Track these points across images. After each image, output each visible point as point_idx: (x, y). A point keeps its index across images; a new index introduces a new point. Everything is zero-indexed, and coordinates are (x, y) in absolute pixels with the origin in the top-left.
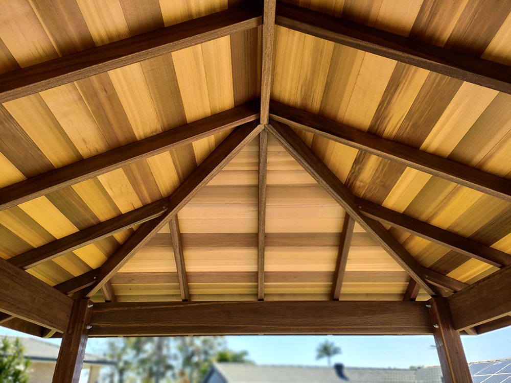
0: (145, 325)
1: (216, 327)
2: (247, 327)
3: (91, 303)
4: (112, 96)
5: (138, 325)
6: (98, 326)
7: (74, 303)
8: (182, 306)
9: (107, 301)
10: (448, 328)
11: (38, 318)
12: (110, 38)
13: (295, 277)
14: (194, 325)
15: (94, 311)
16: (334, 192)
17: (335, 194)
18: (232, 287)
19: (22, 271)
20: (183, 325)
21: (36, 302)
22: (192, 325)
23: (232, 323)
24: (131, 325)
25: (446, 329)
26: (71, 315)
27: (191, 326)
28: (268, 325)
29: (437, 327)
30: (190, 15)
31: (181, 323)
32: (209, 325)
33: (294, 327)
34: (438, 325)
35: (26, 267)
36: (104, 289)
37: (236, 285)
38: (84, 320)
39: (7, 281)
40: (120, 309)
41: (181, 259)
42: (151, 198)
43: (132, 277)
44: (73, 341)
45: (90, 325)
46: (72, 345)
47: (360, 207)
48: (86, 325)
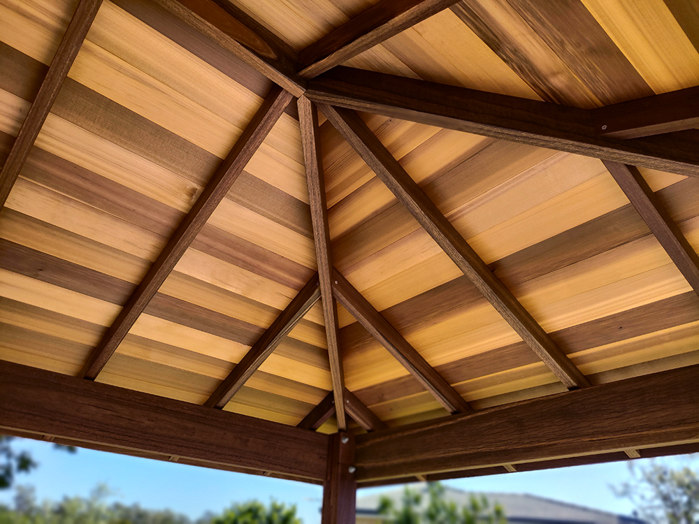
0: (410, 459)
1: (503, 451)
2: (555, 444)
6: (362, 467)
7: (329, 441)
8: (451, 423)
9: (368, 431)
14: (472, 452)
15: (358, 447)
16: (506, 131)
17: (513, 132)
19: (217, 410)
20: (456, 453)
21: (250, 444)
22: (468, 452)
23: (527, 441)
26: (328, 456)
28: (593, 434)
31: (454, 451)
32: (493, 449)
33: (650, 432)
35: (221, 404)
38: (340, 461)
39: (190, 425)
40: (382, 439)
41: (401, 354)
42: (296, 276)
43: (380, 391)
44: (332, 491)
45: (353, 466)
46: (332, 496)
47: (604, 127)
48: (347, 467)
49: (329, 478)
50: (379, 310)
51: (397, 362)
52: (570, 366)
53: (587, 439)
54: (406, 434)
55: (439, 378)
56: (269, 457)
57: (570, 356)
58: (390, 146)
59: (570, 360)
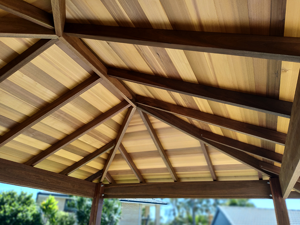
0: (124, 194)
3: (103, 184)
4: (66, 115)
5: (122, 194)
6: (107, 194)
7: (96, 185)
8: (139, 185)
9: (110, 183)
10: (278, 197)
11: (77, 193)
12: (53, 99)
13: (190, 169)
14: (145, 194)
15: (105, 188)
18: (163, 175)
19: (66, 176)
21: (75, 187)
24: (119, 194)
25: (277, 198)
26: (95, 190)
27: (143, 195)
29: (271, 196)
30: (78, 83)
34: (272, 195)
35: (68, 174)
36: (106, 177)
37: (163, 174)
38: (100, 192)
39: (60, 181)
40: (115, 186)
41: (131, 165)
42: (107, 141)
43: (117, 172)
44: (96, 202)
45: (103, 194)
46: (96, 203)
47: (202, 135)
48: (102, 194)
49: (95, 197)
50: (128, 152)
51: (128, 166)
52: (176, 175)
53: (177, 195)
54: (124, 186)
55: (139, 172)
56: (80, 191)
57: (176, 173)
58: (150, 119)
59: (176, 174)
